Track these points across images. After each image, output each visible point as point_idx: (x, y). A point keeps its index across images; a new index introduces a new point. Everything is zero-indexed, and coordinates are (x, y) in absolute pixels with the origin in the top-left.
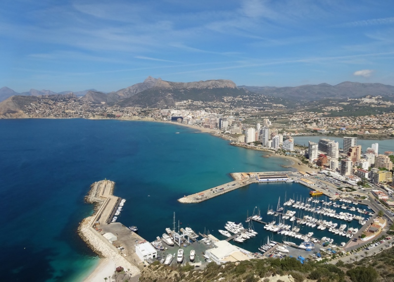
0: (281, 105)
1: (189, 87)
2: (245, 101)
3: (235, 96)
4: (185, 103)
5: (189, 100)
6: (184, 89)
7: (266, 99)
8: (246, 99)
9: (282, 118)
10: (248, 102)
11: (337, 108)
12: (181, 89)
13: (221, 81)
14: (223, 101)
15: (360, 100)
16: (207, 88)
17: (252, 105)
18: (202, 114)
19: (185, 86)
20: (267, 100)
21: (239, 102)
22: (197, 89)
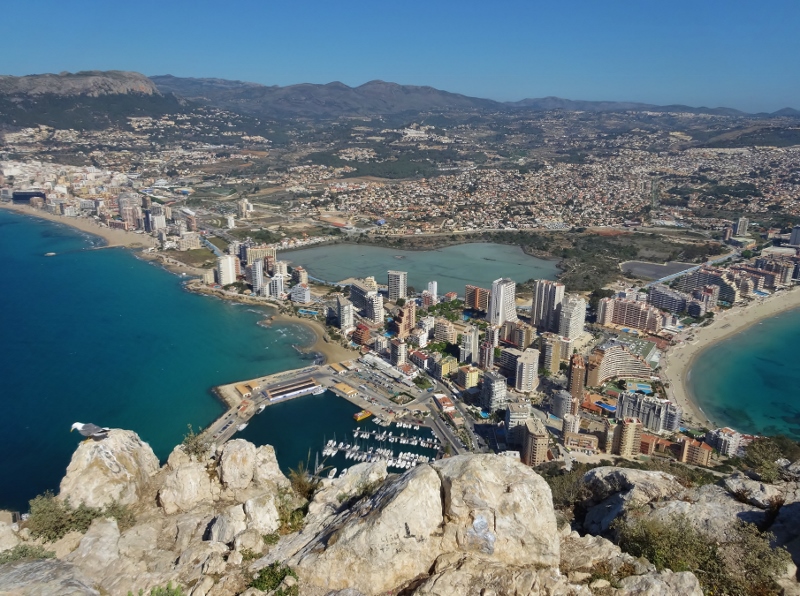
0: (259, 138)
1: (36, 91)
2: (182, 129)
3: (157, 116)
4: (32, 136)
5: (43, 127)
6: (20, 95)
7: (226, 120)
8: (182, 122)
9: (269, 186)
10: (189, 130)
11: (365, 152)
12: (13, 96)
13: (118, 76)
14: (132, 129)
15: (401, 131)
16: (83, 95)
17: (201, 138)
18: (90, 177)
19: (23, 85)
20: (230, 125)
21: (169, 130)
22: (57, 96)
